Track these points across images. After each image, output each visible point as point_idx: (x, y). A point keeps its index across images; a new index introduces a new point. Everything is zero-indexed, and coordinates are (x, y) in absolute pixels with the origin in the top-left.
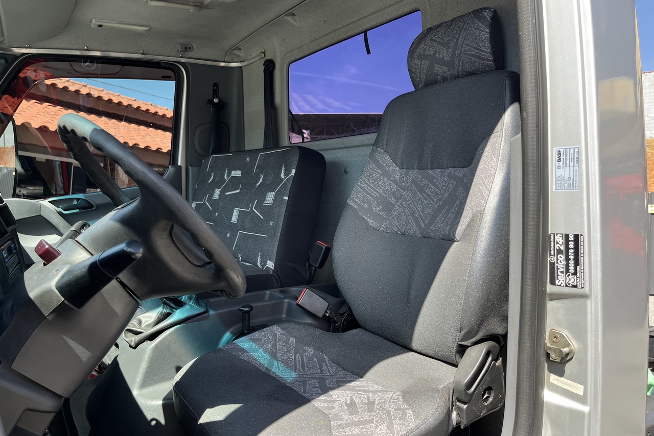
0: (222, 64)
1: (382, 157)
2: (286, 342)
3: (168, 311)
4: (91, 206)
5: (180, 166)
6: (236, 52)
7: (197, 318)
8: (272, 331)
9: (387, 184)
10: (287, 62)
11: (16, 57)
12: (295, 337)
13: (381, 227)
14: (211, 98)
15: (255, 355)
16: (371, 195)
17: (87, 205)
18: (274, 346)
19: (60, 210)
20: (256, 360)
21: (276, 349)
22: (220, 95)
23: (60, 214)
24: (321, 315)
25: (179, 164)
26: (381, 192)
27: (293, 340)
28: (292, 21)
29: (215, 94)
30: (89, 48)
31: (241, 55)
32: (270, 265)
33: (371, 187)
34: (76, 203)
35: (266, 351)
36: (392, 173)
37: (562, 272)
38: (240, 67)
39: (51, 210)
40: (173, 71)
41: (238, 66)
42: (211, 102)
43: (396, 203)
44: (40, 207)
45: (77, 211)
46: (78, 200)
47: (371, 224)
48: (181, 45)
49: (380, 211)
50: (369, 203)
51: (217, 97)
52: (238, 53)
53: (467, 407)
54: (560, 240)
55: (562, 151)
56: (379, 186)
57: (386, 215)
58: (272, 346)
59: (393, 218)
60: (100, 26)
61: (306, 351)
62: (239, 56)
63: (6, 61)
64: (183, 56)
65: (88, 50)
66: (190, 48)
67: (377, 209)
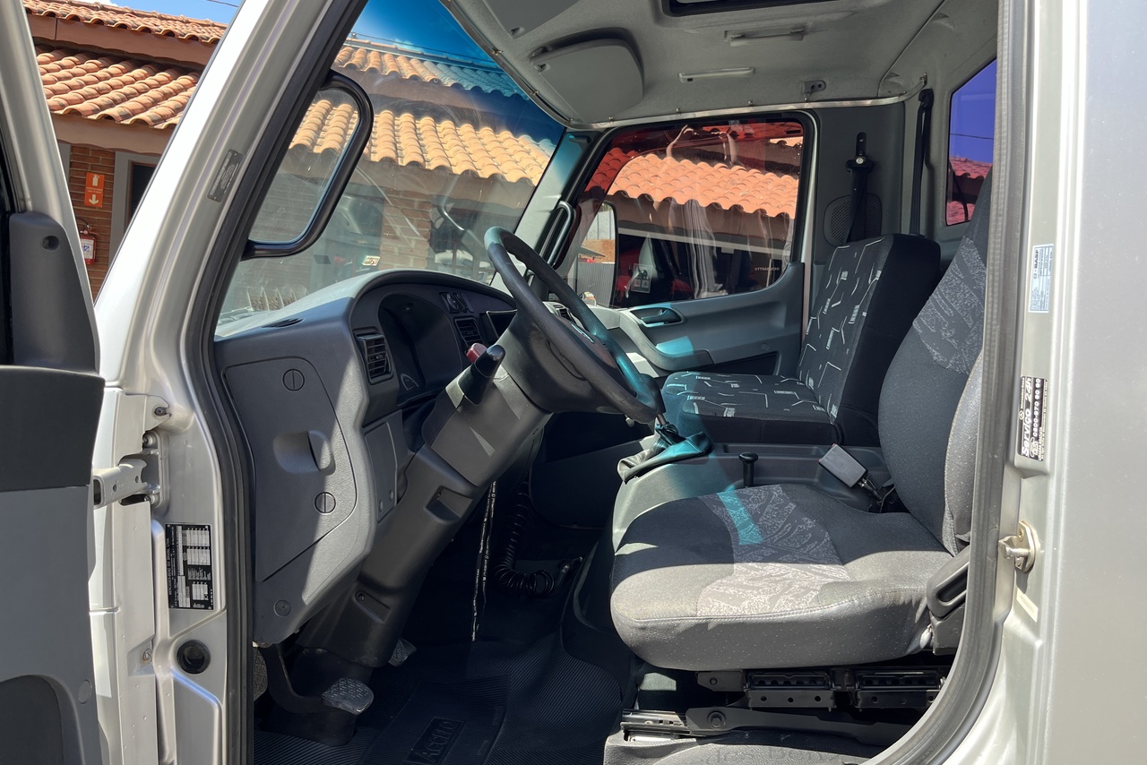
0: (868, 102)
1: (969, 252)
2: (781, 507)
3: (663, 446)
4: (678, 319)
5: (804, 264)
6: (894, 80)
7: (692, 460)
8: (769, 491)
9: (968, 295)
10: (947, 92)
11: (599, 134)
12: (795, 503)
13: (948, 362)
14: (852, 159)
15: (731, 512)
16: (943, 314)
17: (674, 317)
18: (762, 508)
19: (642, 322)
20: (729, 517)
21: (763, 511)
22: (868, 151)
23: (642, 327)
24: (851, 483)
25: (802, 261)
26: (957, 309)
27: (792, 506)
28: (947, 25)
29: (860, 150)
30: (681, 110)
31: (901, 83)
32: (834, 411)
33: (945, 300)
34: (662, 314)
35: (749, 511)
36: (977, 279)
37: (1027, 435)
38: (903, 102)
39: (631, 321)
40: (800, 123)
41: (897, 101)
42: (851, 164)
43: (973, 326)
44: (618, 318)
45: (662, 324)
46: (664, 309)
47: (935, 358)
48: (806, 83)
49: (951, 338)
50: (938, 326)
51: (864, 156)
52: (896, 81)
53: (940, 625)
54: (1029, 387)
55: (1039, 250)
56: (956, 298)
57: (958, 346)
58: (760, 507)
59: (965, 349)
60: (690, 80)
61: (803, 523)
62: (898, 86)
63: (589, 140)
64: (811, 99)
65: (680, 113)
66: (820, 86)
67: (947, 335)
